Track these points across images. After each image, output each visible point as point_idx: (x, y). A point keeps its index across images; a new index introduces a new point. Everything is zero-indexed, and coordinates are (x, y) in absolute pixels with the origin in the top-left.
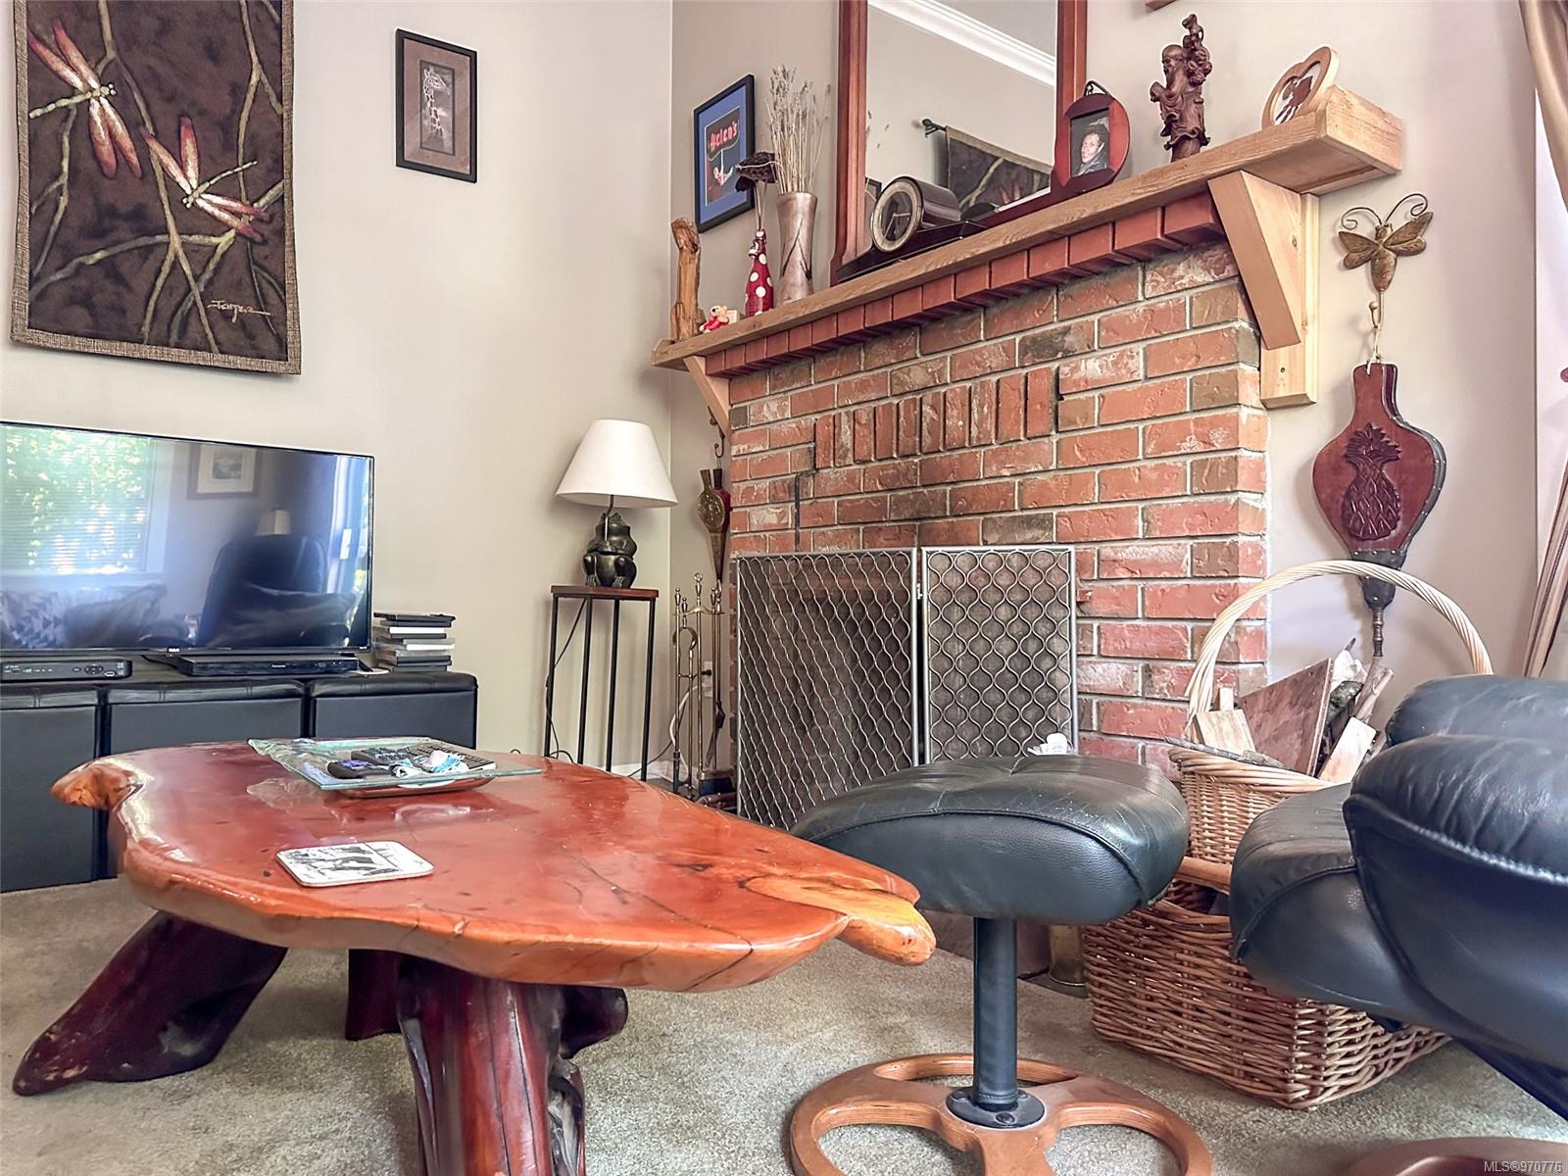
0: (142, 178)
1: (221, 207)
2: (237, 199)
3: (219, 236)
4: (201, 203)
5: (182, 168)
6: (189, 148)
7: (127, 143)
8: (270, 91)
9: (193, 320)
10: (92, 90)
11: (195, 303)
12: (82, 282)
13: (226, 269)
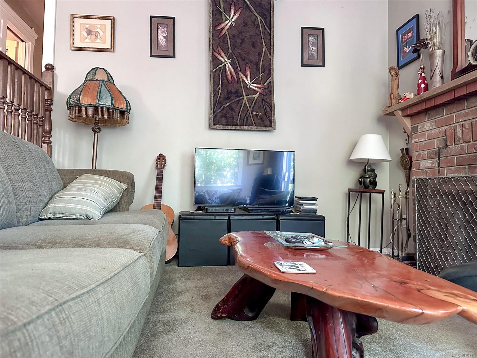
0: (237, 82)
1: (256, 87)
2: (260, 84)
3: (255, 95)
4: (251, 87)
5: (247, 78)
6: (248, 72)
7: (234, 74)
8: (268, 52)
9: (249, 118)
10: (226, 62)
11: (249, 114)
12: (224, 112)
13: (257, 103)
